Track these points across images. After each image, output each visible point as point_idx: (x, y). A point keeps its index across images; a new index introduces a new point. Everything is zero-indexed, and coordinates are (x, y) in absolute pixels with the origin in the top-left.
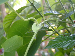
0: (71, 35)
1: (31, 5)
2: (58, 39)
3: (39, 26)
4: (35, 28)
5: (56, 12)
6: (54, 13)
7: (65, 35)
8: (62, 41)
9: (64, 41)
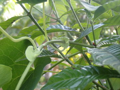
0: (83, 68)
1: (28, 15)
2: (63, 74)
3: (37, 50)
4: (31, 54)
5: (67, 27)
6: (64, 29)
7: (74, 68)
8: (69, 77)
9: (72, 77)
